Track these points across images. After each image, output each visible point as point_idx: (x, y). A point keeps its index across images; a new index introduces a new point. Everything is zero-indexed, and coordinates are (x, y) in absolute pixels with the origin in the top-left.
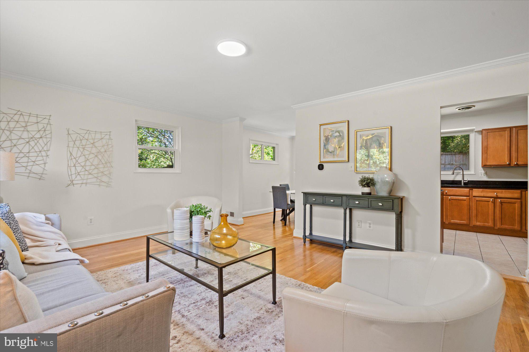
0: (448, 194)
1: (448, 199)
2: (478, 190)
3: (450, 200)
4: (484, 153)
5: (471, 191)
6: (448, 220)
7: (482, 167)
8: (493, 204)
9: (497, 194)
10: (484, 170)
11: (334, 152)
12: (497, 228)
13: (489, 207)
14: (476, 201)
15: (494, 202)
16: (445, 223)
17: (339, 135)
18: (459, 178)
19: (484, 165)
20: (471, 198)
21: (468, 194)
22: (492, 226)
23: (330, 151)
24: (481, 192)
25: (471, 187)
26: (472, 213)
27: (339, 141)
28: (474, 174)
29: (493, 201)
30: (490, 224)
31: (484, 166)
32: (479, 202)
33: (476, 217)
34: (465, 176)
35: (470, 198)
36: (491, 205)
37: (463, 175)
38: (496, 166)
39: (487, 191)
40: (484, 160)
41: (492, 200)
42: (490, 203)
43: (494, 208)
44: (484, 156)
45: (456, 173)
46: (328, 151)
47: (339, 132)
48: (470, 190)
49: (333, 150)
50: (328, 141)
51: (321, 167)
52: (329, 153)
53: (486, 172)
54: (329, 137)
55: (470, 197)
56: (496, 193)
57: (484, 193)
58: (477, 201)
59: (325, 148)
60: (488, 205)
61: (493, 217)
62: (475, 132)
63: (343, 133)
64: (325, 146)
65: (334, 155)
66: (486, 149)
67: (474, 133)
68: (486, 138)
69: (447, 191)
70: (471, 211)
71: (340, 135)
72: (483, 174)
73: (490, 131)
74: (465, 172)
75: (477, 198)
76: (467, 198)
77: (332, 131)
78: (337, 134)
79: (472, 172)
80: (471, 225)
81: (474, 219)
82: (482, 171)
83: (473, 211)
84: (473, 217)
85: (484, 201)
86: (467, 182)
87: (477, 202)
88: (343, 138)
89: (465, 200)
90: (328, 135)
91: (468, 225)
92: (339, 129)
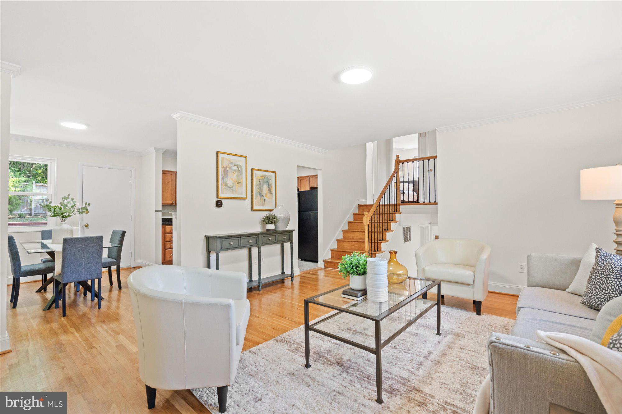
11: (233, 187)
17: (237, 169)
23: (229, 186)
27: (237, 176)
46: (226, 185)
47: (237, 166)
49: (232, 185)
50: (227, 174)
51: (219, 204)
52: (227, 188)
54: (228, 169)
59: (223, 181)
63: (241, 168)
64: (223, 178)
65: (233, 190)
71: (239, 170)
77: (232, 163)
78: (236, 168)
88: (241, 174)
90: (227, 167)
92: (237, 163)
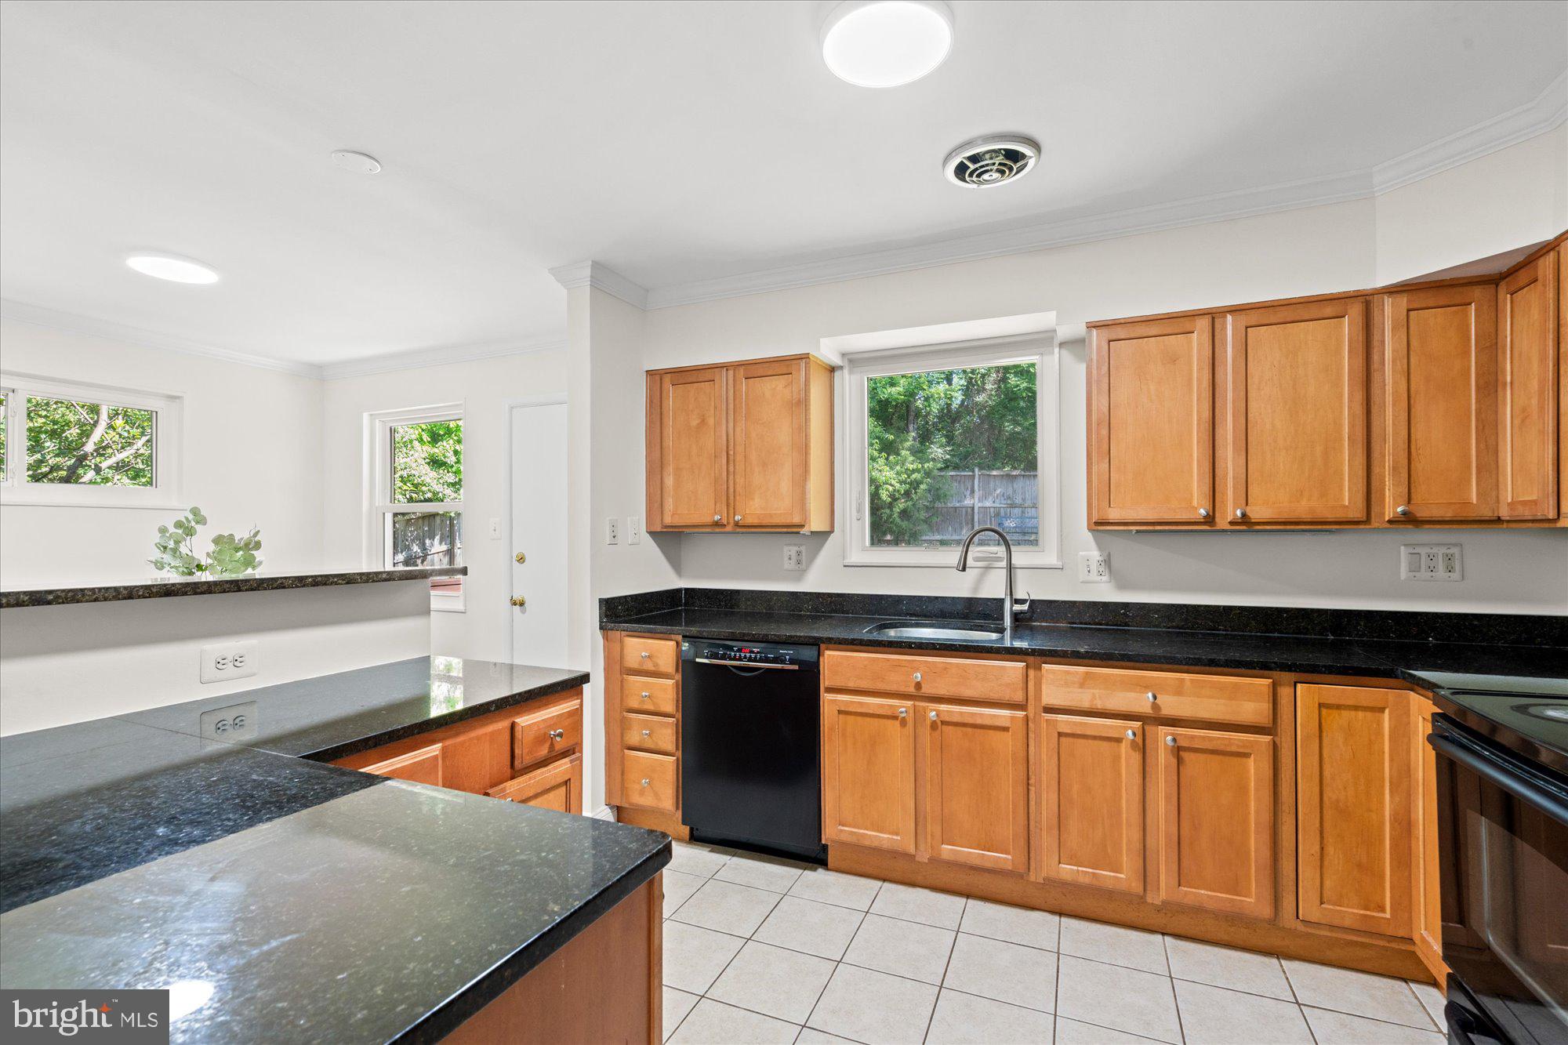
0: (926, 689)
1: (928, 723)
2: (1068, 673)
3: (934, 726)
4: (1094, 454)
5: (1031, 673)
6: (926, 842)
7: (1089, 529)
8: (1136, 757)
9: (1155, 697)
10: (1100, 547)
12: (1158, 902)
13: (1119, 775)
14: (1056, 735)
15: (1142, 747)
16: (914, 856)
18: (993, 588)
19: (1097, 523)
20: (1031, 715)
21: (1019, 697)
22: (1136, 887)
24: (1082, 685)
25: (1033, 652)
26: (1039, 804)
28: (1059, 564)
29: (1139, 740)
30: (1123, 877)
31: (1099, 525)
32: (1071, 740)
33: (1056, 832)
34: (1020, 576)
35: (1027, 718)
36: (1129, 760)
37: (1010, 568)
38: (1151, 528)
39: (1107, 677)
40: (1094, 490)
41: (1134, 734)
42: (1124, 748)
43: (1144, 779)
44: (1095, 468)
45: (977, 559)
48: (1027, 667)
53: (1109, 555)
55: (1031, 708)
56: (1150, 695)
57: (1096, 691)
58: (1060, 734)
60: (1116, 758)
61: (1136, 835)
62: (1061, 345)
66: (1105, 432)
67: (1056, 350)
68: (1105, 369)
69: (919, 675)
70: (1032, 795)
72: (1094, 567)
73: (1121, 332)
74: (1020, 557)
75: (1060, 717)
76: (1012, 718)
79: (1050, 558)
80: (1032, 878)
81: (1046, 841)
82: (1089, 550)
83: (1044, 796)
84: (1044, 833)
85: (1095, 738)
86: (1025, 607)
87: (1063, 739)
89: (1005, 729)
91: (1022, 877)
